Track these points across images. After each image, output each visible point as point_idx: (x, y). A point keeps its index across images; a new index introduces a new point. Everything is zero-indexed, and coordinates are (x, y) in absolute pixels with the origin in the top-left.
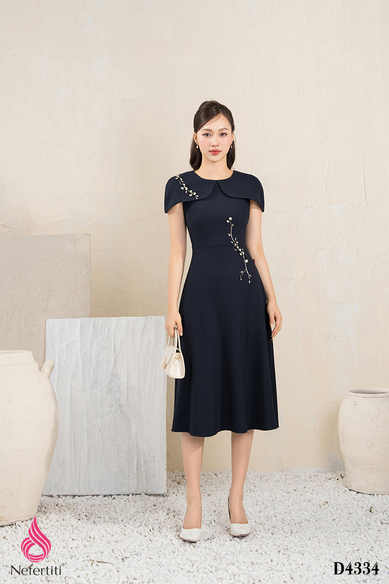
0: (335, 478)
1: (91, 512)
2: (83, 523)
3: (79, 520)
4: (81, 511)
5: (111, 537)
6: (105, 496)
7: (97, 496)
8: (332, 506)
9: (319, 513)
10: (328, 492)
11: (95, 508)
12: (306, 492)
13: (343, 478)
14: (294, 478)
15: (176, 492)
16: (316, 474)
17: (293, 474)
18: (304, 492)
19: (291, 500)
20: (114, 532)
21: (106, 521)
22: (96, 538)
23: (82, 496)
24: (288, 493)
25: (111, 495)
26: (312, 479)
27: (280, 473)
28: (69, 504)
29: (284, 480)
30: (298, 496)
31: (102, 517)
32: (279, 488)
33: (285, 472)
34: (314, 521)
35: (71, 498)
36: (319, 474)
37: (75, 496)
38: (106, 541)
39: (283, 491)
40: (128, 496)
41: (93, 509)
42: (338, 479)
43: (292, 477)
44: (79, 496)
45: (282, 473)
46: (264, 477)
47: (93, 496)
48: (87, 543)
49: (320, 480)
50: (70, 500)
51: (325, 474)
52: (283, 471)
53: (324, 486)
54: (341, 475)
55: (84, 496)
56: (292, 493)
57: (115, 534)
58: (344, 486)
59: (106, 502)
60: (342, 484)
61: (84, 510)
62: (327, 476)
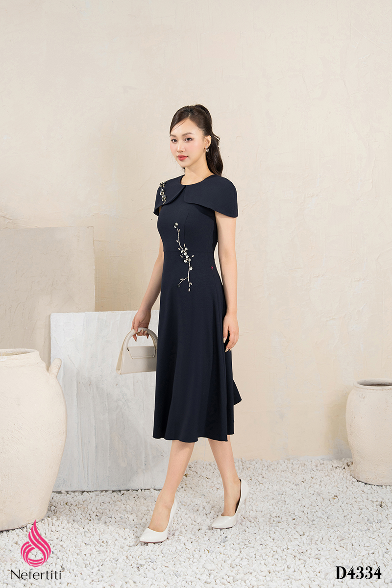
0: (341, 467)
1: (102, 512)
2: (94, 524)
3: (90, 520)
4: (91, 510)
5: (124, 541)
6: (113, 491)
7: (106, 491)
8: (342, 500)
9: (330, 508)
10: (336, 484)
11: (105, 506)
12: (314, 484)
13: (349, 466)
14: (300, 467)
15: (184, 486)
16: (322, 462)
17: (299, 462)
18: (312, 484)
19: (300, 494)
20: (127, 535)
21: (117, 521)
22: (109, 543)
23: (90, 492)
24: (296, 485)
25: (120, 491)
26: (319, 468)
27: (286, 461)
28: (79, 502)
29: (290, 469)
30: (307, 489)
31: (113, 517)
32: (287, 480)
33: (292, 461)
34: (326, 518)
35: (80, 494)
36: (325, 462)
37: (83, 492)
38: (120, 546)
39: (292, 483)
40: (137, 491)
41: (103, 508)
42: (344, 468)
43: (298, 466)
44: (87, 492)
45: (288, 462)
46: (272, 466)
47: (102, 491)
48: (101, 549)
49: (326, 469)
50: (80, 497)
51: (331, 462)
52: (289, 460)
53: (332, 476)
54: (347, 464)
55: (93, 492)
56: (301, 486)
57: (128, 537)
58: (351, 477)
59: (115, 499)
60: (349, 474)
61: (94, 509)
62: (334, 465)
